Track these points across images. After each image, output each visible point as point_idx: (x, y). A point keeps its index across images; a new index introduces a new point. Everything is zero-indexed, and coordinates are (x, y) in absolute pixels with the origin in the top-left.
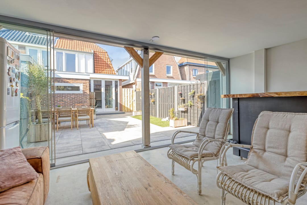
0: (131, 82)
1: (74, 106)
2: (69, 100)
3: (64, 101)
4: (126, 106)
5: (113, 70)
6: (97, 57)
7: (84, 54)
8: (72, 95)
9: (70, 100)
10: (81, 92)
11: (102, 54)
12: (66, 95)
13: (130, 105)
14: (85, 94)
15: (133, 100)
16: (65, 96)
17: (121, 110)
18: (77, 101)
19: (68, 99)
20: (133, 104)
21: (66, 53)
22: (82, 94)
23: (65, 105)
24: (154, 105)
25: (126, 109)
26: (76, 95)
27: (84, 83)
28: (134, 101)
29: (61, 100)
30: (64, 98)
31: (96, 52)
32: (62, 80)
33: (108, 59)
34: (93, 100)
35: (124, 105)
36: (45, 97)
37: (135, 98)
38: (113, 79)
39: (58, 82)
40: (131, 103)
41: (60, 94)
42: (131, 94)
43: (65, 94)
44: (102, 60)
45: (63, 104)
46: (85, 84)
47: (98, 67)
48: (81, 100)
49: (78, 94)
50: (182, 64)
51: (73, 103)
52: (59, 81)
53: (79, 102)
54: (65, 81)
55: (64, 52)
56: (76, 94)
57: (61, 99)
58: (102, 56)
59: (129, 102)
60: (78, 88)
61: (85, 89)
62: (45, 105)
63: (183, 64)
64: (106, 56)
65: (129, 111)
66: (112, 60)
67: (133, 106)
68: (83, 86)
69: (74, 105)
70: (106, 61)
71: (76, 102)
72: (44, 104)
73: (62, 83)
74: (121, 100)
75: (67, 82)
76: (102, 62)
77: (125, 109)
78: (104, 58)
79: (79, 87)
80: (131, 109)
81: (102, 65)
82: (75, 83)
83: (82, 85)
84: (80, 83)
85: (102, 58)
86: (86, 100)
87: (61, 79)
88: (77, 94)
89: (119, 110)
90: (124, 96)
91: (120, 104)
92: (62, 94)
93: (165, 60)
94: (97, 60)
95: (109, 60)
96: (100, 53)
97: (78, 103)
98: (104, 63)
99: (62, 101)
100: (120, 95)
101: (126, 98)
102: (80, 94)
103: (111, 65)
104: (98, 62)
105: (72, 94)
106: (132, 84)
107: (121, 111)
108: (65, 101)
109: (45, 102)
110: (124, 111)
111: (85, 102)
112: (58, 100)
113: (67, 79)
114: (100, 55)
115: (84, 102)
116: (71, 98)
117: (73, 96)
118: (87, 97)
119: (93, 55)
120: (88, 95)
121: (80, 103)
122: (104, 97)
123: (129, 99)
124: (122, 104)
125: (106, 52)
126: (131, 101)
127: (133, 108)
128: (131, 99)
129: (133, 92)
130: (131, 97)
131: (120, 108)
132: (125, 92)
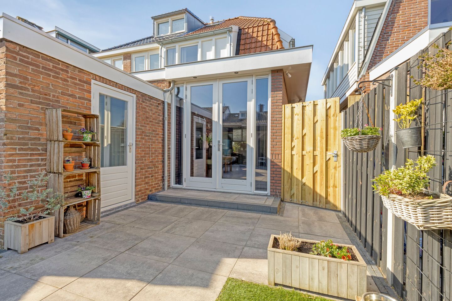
4: (297, 174)
6: (247, 41)
11: (261, 28)
13: (314, 175)
15: (330, 155)
20: (331, 171)
21: (182, 48)
25: (294, 190)
28: (336, 156)
31: (246, 30)
35: (288, 169)
37: (339, 146)
38: (251, 73)
40: (318, 168)
42: (321, 126)
55: (178, 47)
58: (260, 34)
59: (308, 161)
64: (272, 31)
65: (309, 199)
67: (331, 183)
74: (277, 153)
78: (265, 38)
80: (320, 190)
85: (260, 39)
89: (268, 191)
90: (288, 136)
91: (272, 162)
96: (256, 29)
101: (297, 143)
110: (287, 195)
114: (255, 35)
122: (219, 142)
123: (309, 147)
124: (282, 166)
125: (273, 21)
126: (318, 159)
127: (331, 190)
128: (322, 148)
129: (332, 115)
130: (318, 138)
131: (273, 181)
132: (296, 117)
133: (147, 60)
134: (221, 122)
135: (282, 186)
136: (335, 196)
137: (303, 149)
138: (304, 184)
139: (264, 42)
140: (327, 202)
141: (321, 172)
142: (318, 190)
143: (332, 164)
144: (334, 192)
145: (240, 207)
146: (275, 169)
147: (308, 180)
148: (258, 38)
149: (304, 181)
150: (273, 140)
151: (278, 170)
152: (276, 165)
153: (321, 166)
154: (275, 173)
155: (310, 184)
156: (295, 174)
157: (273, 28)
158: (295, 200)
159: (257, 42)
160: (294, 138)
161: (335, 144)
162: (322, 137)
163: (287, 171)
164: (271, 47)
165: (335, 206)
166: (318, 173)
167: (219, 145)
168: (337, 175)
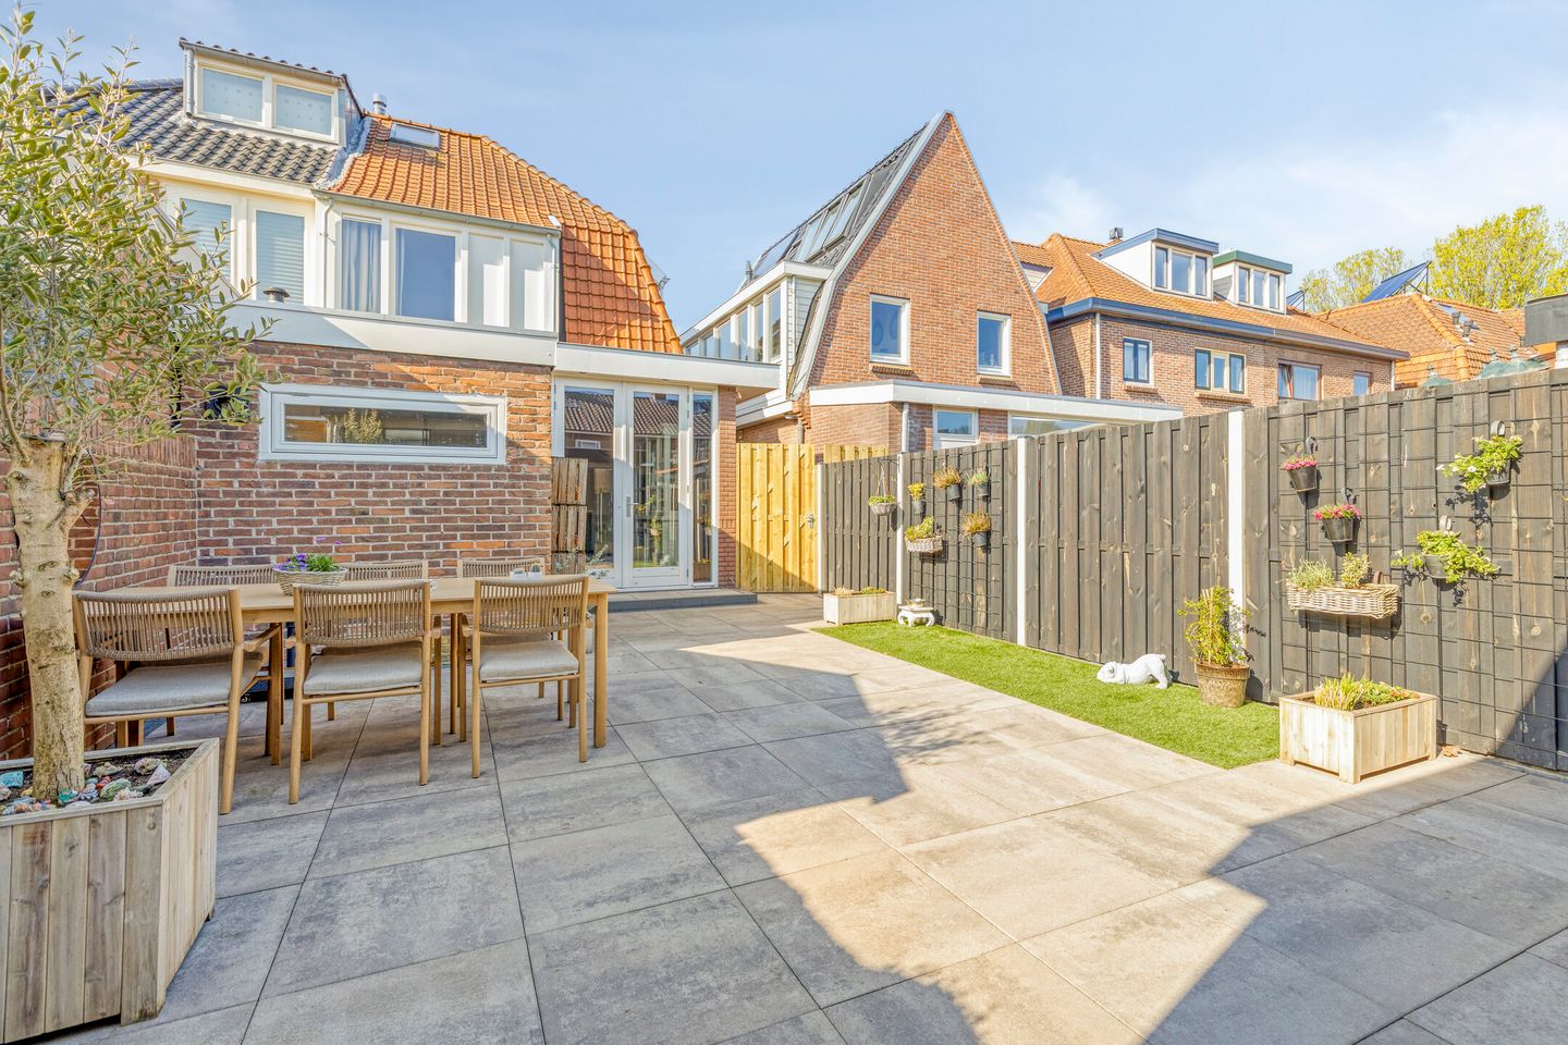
0: (768, 413)
1: (443, 555)
2: (407, 514)
3: (370, 521)
4: (759, 548)
5: (669, 337)
6: (580, 261)
7: (508, 236)
8: (430, 477)
9: (414, 511)
10: (494, 454)
11: (608, 240)
12: (391, 477)
13: (784, 547)
14: (525, 468)
15: (805, 518)
16: (384, 485)
17: (727, 581)
18: (463, 519)
19: (406, 503)
20: (806, 540)
21: (399, 231)
22: (500, 468)
23: (383, 547)
24: (981, 555)
25: (757, 573)
26: (462, 477)
27: (513, 394)
28: (813, 520)
29: (352, 512)
30: (370, 497)
31: (574, 231)
32: (362, 366)
33: (644, 271)
34: (572, 511)
35: (745, 542)
36: (236, 485)
37: (815, 507)
38: (686, 385)
39: (337, 383)
40: (789, 537)
41: (349, 466)
42: (792, 480)
43: (385, 466)
44: (608, 277)
45: (363, 539)
46: (521, 402)
47: (585, 314)
48: (491, 510)
49: (476, 468)
50: (1060, 310)
51: (440, 537)
52: (338, 374)
53: (480, 528)
54: (383, 375)
55: (388, 223)
56: (456, 467)
57: (353, 500)
58: (608, 252)
59: (776, 528)
60: (469, 430)
61: (522, 435)
62: (231, 546)
63: (1066, 313)
64: (633, 255)
65: (778, 583)
66: (665, 280)
67: (806, 558)
68: (512, 411)
69: (446, 546)
70: (633, 281)
71: (456, 529)
72: (231, 540)
73: (363, 384)
74: (728, 516)
75: (401, 383)
76: (609, 290)
77: (750, 572)
78: (620, 267)
79: (480, 419)
80: (792, 568)
81: (609, 304)
82: (456, 391)
83: (502, 402)
84: (491, 393)
85: (609, 264)
86: (531, 511)
87: (357, 358)
88: (467, 472)
89: (715, 581)
90: (746, 492)
91: (721, 532)
92: (362, 466)
93: (972, 283)
94: (582, 274)
95: (646, 280)
96: (596, 238)
97: (473, 537)
98: (621, 293)
99: (359, 521)
100: (723, 488)
101: (759, 503)
102: (488, 468)
103: (658, 309)
104: (583, 287)
105: (432, 468)
106: (780, 421)
107: (731, 586)
108: (382, 520)
109: (237, 523)
110: (745, 583)
111: (520, 528)
112: (333, 509)
113: (396, 357)
114: (596, 251)
115: (511, 527)
116: (422, 494)
117: (439, 486)
118: (539, 495)
119: (556, 242)
120: (542, 478)
121: (484, 532)
122: (628, 499)
123: (777, 510)
124: (737, 539)
125: (633, 233)
126: (790, 525)
127: (806, 567)
128: (794, 511)
129: (806, 466)
130: (790, 497)
131: (724, 564)
132: (758, 465)
133: (242, 224)
134: (631, 464)
135: (737, 570)
136: (811, 573)
137: (768, 513)
138: (771, 563)
139: (619, 275)
140: (802, 583)
141: (794, 543)
142: (790, 568)
143: (807, 531)
144: (810, 567)
145: (706, 602)
146: (725, 545)
147: (775, 557)
148: (605, 261)
149: (770, 558)
150: (723, 497)
151: (731, 545)
152: (729, 537)
153: (794, 534)
154: (727, 550)
155: (778, 561)
156: (757, 549)
157: (636, 250)
158: (758, 588)
159: (603, 270)
160: (755, 497)
161: (810, 506)
162: (794, 495)
163: (745, 547)
164: (636, 293)
165: (811, 586)
166: (790, 545)
167: (628, 505)
168: (813, 546)
